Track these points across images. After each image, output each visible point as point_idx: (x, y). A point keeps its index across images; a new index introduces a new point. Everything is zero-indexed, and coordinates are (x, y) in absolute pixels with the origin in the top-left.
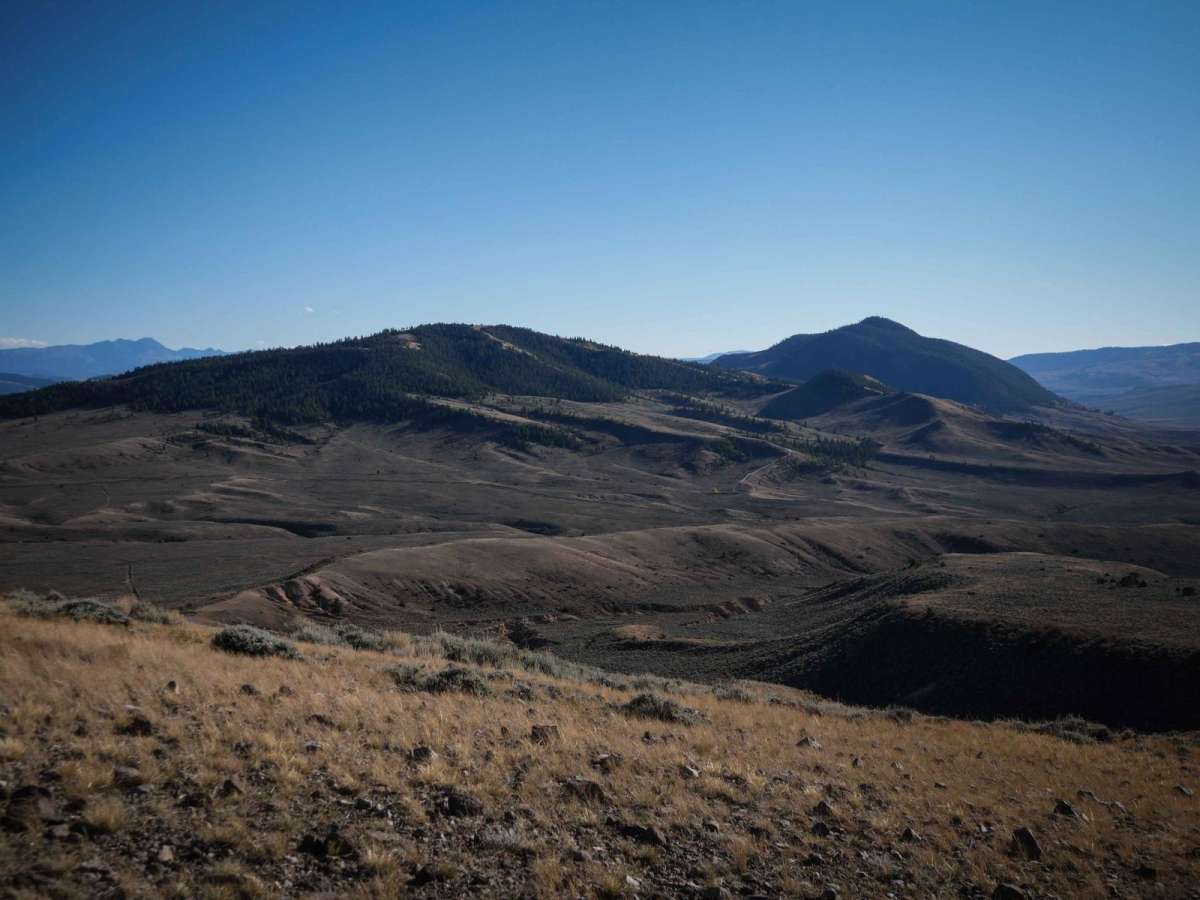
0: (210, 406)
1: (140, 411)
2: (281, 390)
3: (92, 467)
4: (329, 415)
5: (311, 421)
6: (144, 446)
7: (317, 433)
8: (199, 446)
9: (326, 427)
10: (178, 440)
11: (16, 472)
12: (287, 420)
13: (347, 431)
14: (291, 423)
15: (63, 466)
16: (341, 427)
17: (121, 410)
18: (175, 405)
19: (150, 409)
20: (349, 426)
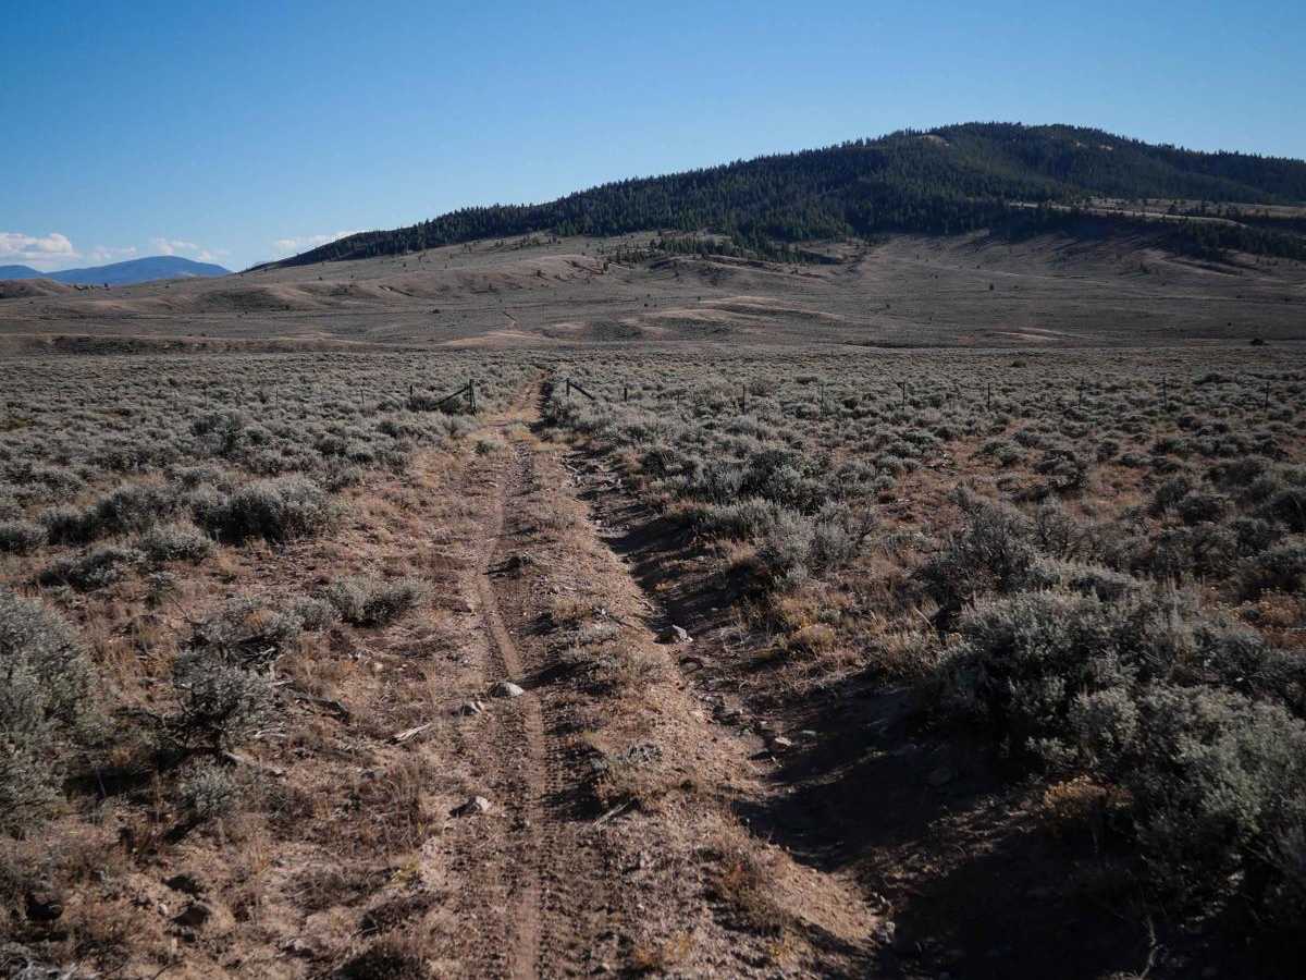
0: (667, 224)
1: (566, 235)
2: (767, 201)
3: (492, 290)
4: (849, 228)
5: (824, 235)
6: (575, 264)
7: (839, 250)
8: (659, 265)
9: (850, 244)
10: (626, 259)
11: (370, 296)
12: (788, 235)
13: (885, 247)
14: (796, 239)
15: (445, 289)
16: (875, 242)
17: (540, 235)
18: (615, 226)
19: (580, 233)
20: (887, 241)
